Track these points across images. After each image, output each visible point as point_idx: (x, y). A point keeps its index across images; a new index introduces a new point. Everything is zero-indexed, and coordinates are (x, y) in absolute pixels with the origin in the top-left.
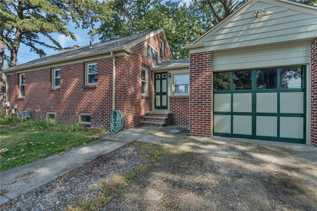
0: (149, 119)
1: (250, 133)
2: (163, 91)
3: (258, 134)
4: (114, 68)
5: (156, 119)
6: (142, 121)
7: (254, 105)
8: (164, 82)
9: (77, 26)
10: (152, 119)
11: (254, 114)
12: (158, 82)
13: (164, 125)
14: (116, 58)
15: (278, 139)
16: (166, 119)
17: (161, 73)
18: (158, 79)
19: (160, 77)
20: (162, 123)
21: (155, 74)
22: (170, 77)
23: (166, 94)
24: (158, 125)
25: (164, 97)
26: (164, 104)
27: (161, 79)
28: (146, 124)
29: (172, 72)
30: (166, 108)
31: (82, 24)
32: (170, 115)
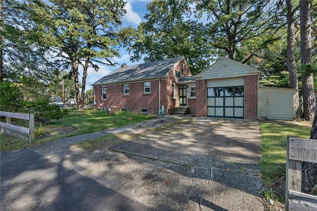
0: (176, 111)
1: (222, 115)
2: (184, 96)
3: (226, 115)
4: (160, 85)
5: (180, 111)
6: (173, 112)
7: (224, 103)
8: (185, 90)
9: (120, 46)
10: (178, 111)
11: (224, 107)
12: (181, 90)
13: (184, 114)
14: (161, 81)
15: (234, 117)
16: (186, 111)
17: (183, 85)
18: (181, 89)
19: (182, 87)
20: (184, 112)
21: (179, 86)
22: (188, 87)
23: (186, 97)
24: (182, 114)
25: (185, 99)
26: (185, 103)
27: (183, 89)
28: (175, 113)
29: (189, 85)
30: (185, 105)
31: (123, 45)
32: (188, 109)
